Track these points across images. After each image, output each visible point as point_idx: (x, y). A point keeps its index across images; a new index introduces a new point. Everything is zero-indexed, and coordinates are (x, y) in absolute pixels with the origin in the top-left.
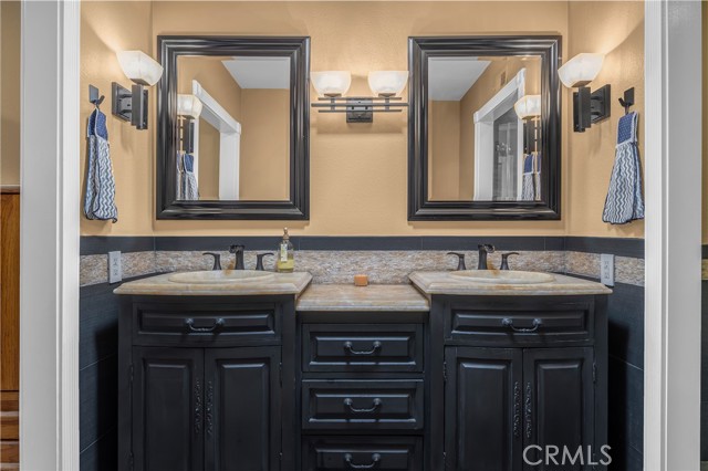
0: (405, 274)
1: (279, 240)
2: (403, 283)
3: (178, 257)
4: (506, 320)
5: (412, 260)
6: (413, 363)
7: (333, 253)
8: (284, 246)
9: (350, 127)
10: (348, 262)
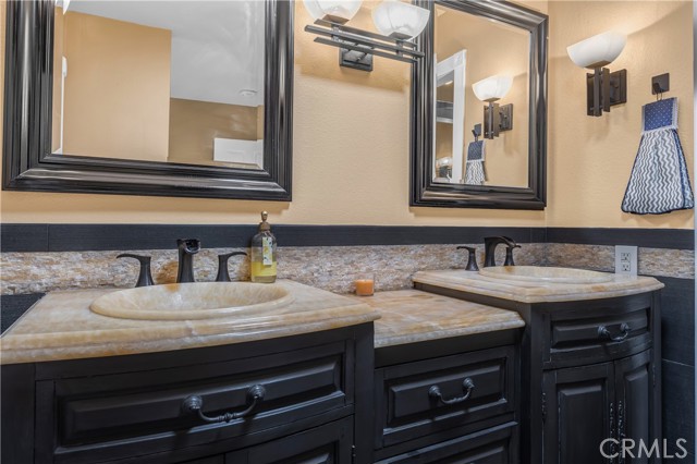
0: (408, 275)
1: (257, 229)
2: (406, 288)
3: (52, 262)
4: (602, 328)
5: (416, 257)
6: (504, 401)
7: (322, 250)
8: (267, 241)
9: (343, 72)
10: (342, 263)
